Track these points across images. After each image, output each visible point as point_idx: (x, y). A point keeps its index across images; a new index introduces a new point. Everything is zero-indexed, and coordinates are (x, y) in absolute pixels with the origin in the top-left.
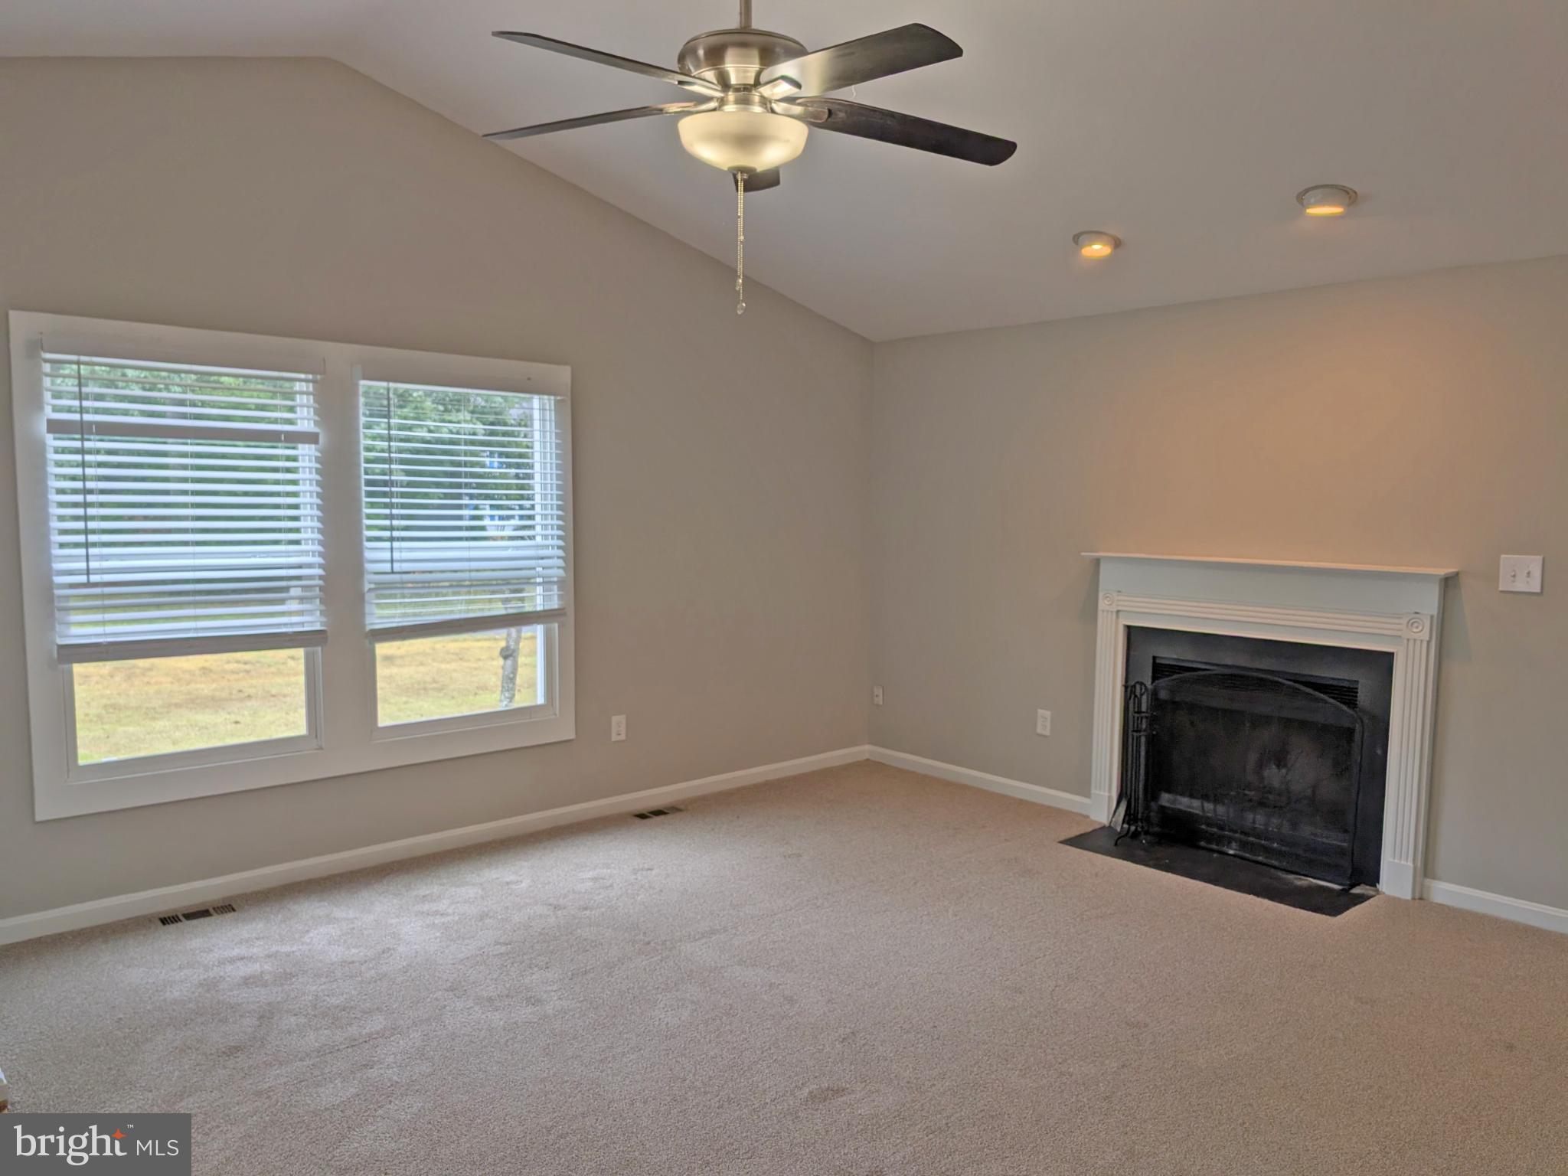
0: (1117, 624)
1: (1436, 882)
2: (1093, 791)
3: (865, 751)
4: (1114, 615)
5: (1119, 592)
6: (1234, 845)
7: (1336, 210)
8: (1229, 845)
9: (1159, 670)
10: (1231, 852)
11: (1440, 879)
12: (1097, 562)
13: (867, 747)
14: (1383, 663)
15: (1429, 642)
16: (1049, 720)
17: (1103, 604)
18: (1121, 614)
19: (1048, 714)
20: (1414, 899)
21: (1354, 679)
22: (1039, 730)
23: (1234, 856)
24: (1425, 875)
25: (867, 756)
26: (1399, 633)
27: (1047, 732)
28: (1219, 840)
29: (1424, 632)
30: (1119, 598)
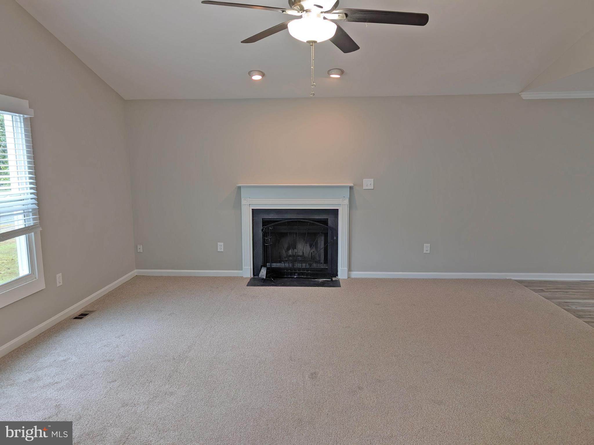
0: (249, 209)
1: (351, 272)
2: (244, 267)
3: (135, 272)
4: (248, 205)
5: (249, 198)
6: (296, 274)
7: (338, 76)
8: (294, 275)
9: (265, 223)
10: (295, 277)
11: (352, 271)
12: (239, 188)
13: (136, 270)
14: (335, 212)
15: (348, 205)
16: (223, 246)
17: (243, 202)
18: (250, 205)
19: (222, 244)
20: (348, 278)
21: (327, 218)
22: (219, 250)
23: (296, 278)
24: (349, 271)
25: (136, 274)
26: (340, 203)
27: (222, 250)
28: (291, 274)
29: (346, 202)
30: (250, 200)
